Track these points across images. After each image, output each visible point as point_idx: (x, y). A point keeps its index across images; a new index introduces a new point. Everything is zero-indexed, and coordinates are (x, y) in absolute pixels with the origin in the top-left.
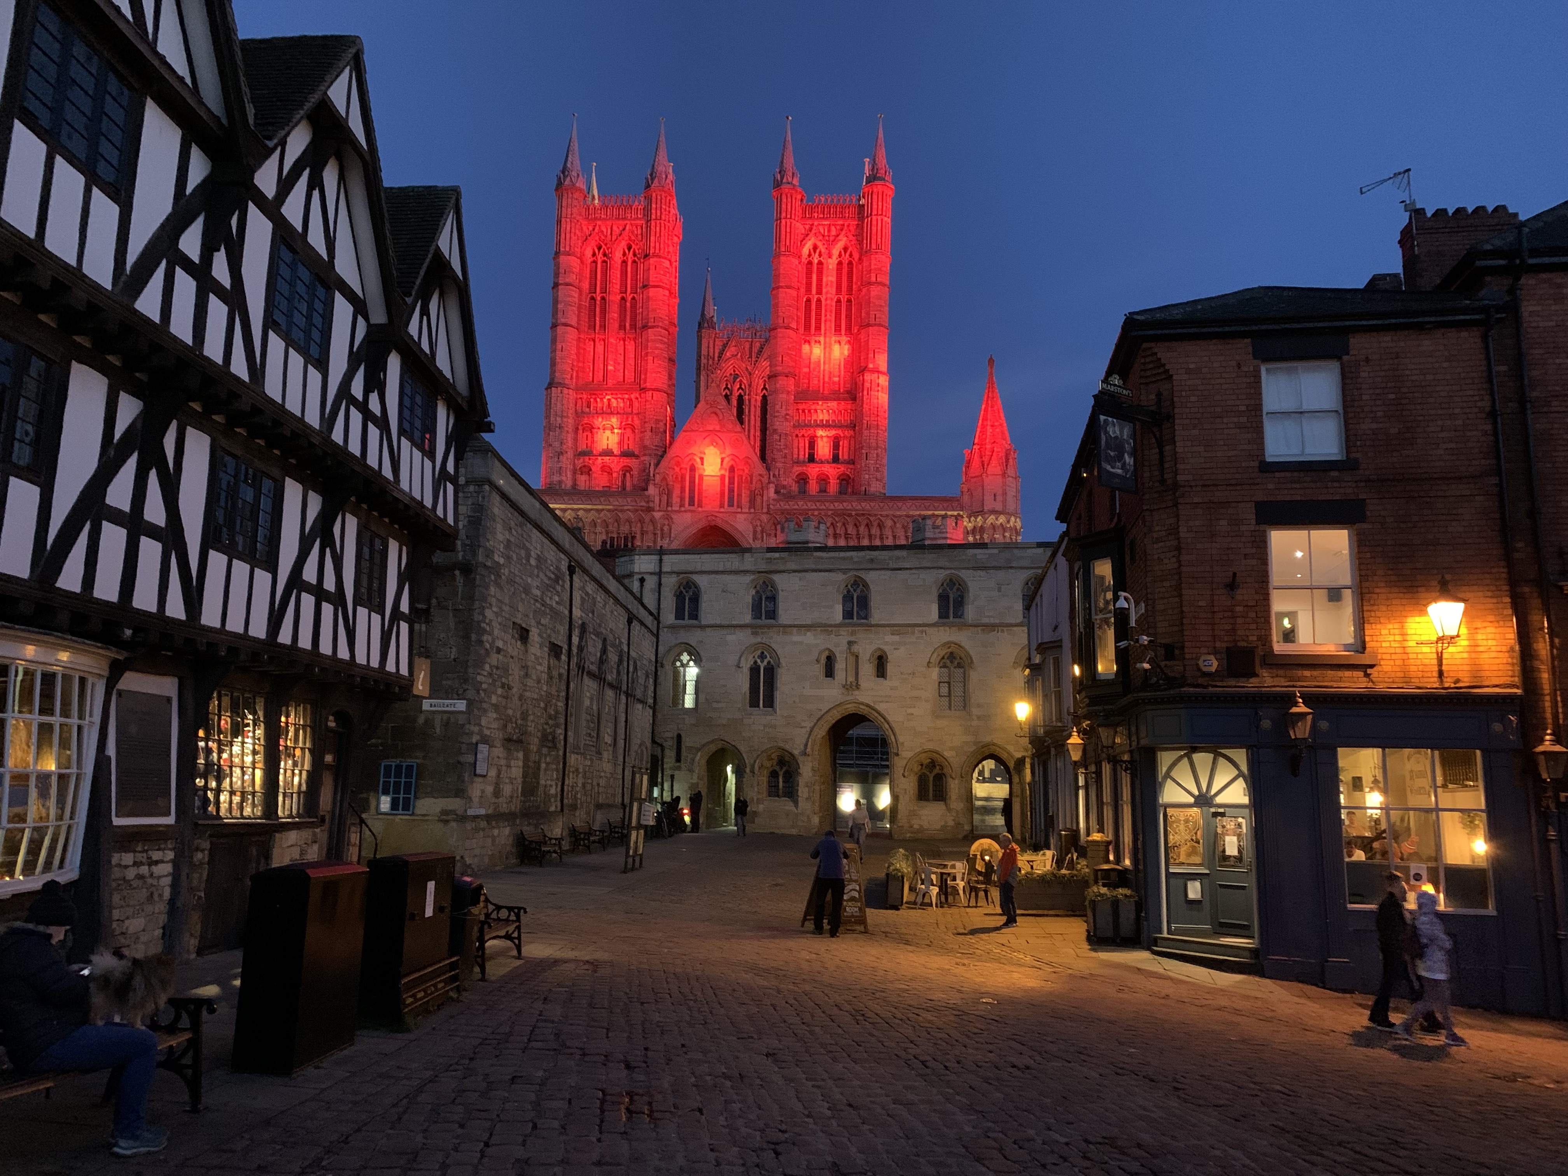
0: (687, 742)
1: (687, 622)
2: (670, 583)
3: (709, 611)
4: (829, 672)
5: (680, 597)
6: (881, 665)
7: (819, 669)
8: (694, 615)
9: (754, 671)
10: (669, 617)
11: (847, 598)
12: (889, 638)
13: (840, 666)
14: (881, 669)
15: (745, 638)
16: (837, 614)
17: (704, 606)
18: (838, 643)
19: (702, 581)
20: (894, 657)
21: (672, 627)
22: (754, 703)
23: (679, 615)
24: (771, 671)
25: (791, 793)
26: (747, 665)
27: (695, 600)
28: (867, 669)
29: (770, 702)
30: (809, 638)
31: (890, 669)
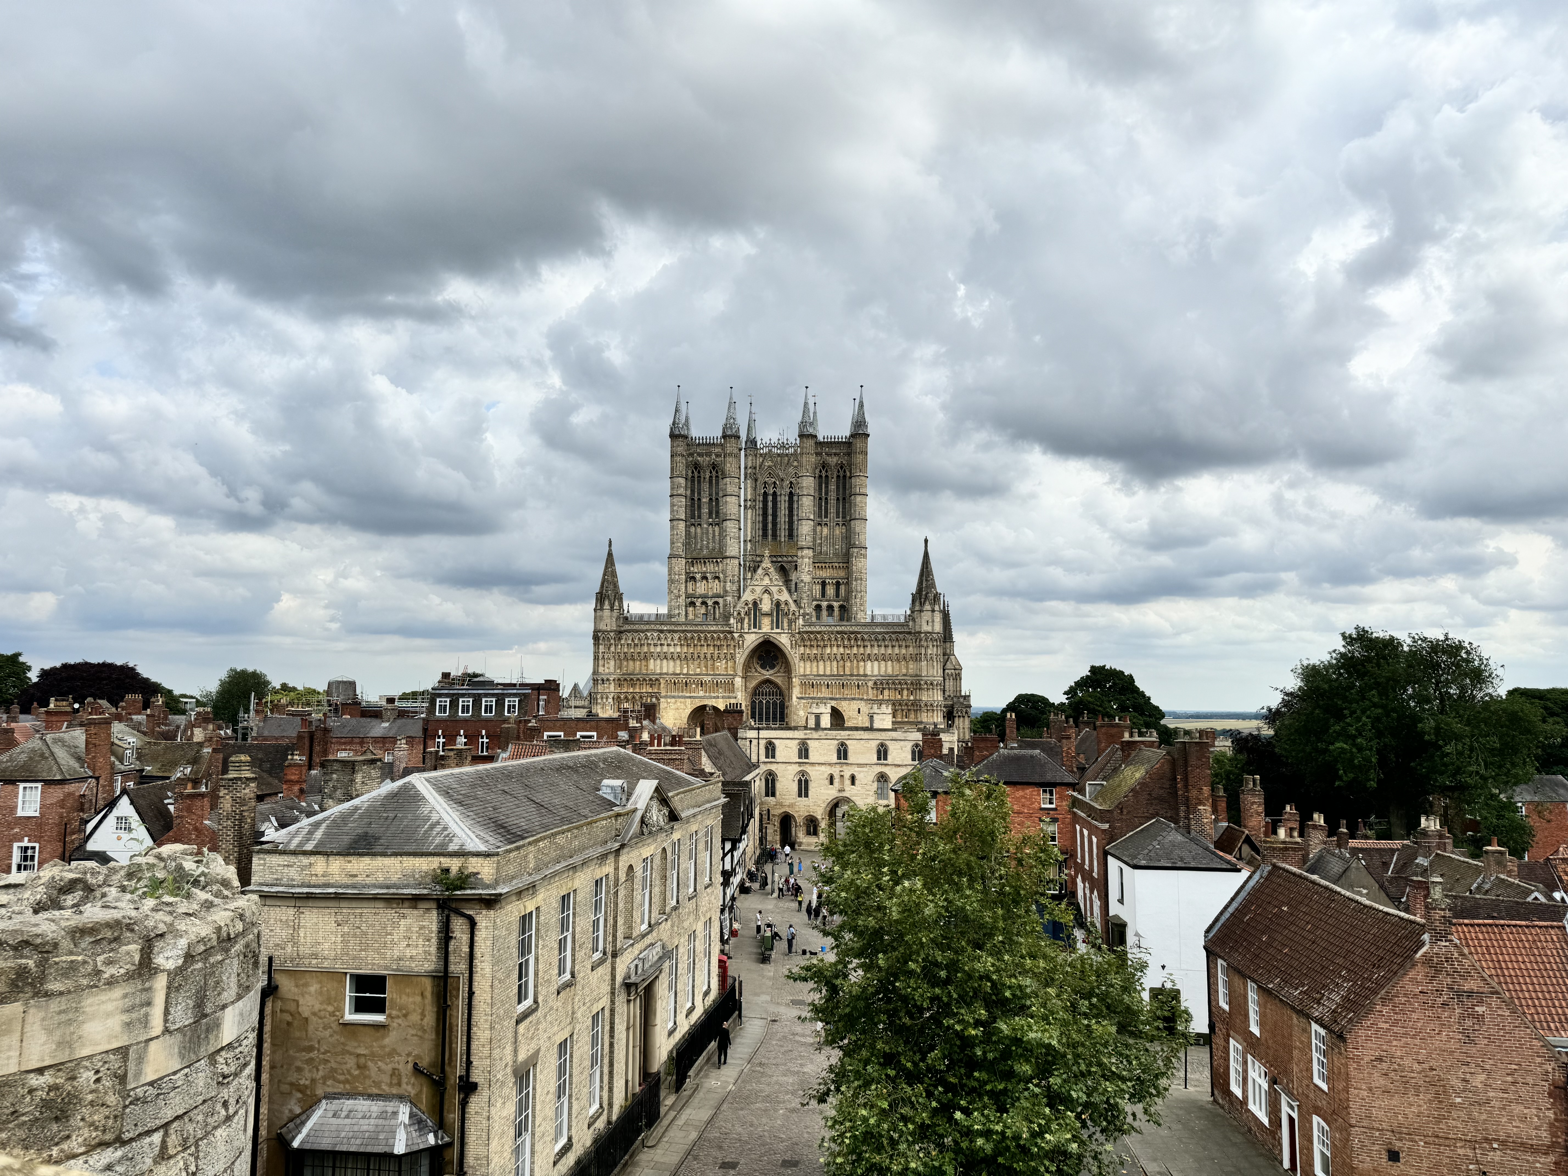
0: (772, 812)
1: (770, 760)
2: (763, 743)
3: (780, 755)
4: (831, 783)
5: (767, 748)
6: (853, 779)
7: (827, 782)
8: (773, 757)
9: (800, 781)
10: (763, 758)
11: (839, 751)
12: (857, 769)
13: (836, 781)
14: (853, 783)
15: (797, 768)
16: (834, 758)
17: (777, 753)
18: (836, 771)
19: (776, 742)
20: (858, 776)
21: (765, 763)
22: (800, 795)
23: (767, 757)
24: (806, 782)
25: (815, 833)
26: (796, 780)
27: (774, 749)
28: (848, 782)
29: (806, 796)
30: (823, 768)
31: (857, 782)
